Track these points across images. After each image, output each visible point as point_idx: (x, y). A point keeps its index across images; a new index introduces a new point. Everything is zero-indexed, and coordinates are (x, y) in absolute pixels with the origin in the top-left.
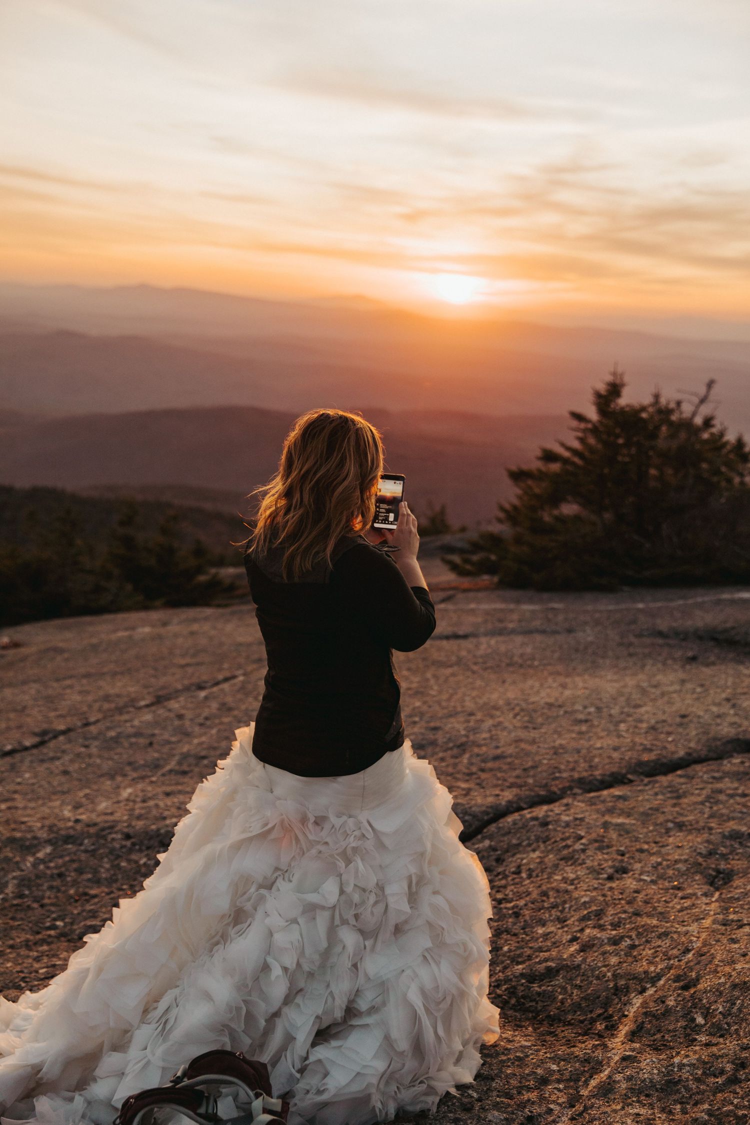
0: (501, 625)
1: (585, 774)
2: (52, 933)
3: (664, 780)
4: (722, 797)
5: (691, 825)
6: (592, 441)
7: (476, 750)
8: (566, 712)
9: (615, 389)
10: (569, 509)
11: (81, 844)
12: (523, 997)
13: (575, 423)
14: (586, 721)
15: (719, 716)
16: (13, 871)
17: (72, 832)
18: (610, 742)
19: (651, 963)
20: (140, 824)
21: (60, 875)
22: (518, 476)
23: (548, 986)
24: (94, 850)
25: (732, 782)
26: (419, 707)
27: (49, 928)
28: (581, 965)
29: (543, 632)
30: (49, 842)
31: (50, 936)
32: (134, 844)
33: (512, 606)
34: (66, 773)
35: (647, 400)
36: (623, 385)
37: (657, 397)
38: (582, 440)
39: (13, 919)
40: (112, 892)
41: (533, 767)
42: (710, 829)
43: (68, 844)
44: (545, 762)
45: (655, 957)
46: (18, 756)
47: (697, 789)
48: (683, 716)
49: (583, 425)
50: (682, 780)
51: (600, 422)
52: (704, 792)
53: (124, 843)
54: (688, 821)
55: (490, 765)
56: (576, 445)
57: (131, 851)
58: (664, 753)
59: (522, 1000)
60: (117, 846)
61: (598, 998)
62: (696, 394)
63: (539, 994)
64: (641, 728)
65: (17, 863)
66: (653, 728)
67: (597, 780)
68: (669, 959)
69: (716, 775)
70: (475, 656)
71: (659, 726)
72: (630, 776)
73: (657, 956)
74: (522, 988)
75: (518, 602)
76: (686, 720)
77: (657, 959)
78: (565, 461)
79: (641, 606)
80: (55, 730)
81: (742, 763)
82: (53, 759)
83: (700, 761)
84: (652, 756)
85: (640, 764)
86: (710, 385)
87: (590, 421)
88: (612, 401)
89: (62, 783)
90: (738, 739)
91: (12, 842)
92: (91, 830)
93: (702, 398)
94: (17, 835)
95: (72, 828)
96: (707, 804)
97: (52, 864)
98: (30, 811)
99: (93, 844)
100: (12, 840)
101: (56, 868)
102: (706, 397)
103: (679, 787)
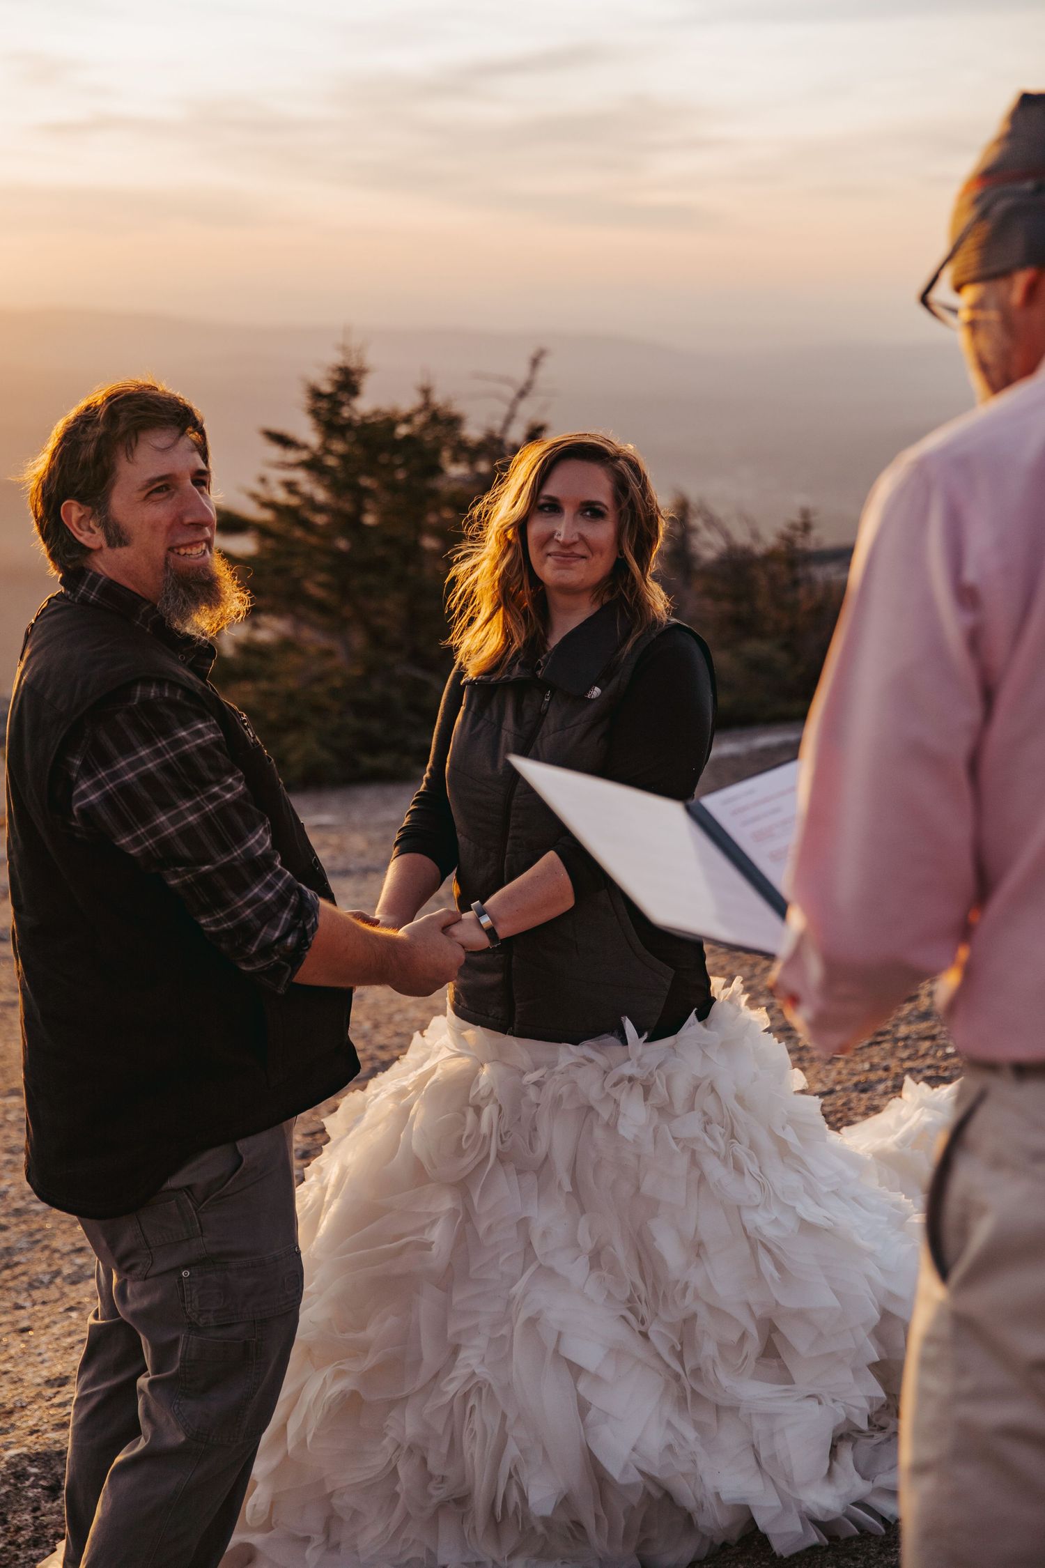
9: (348, 381)
13: (275, 452)
35: (407, 402)
36: (362, 372)
37: (426, 392)
38: (290, 487)
49: (292, 456)
51: (322, 446)
62: (507, 380)
86: (535, 362)
87: (305, 447)
88: (341, 404)
93: (523, 387)
102: (529, 384)
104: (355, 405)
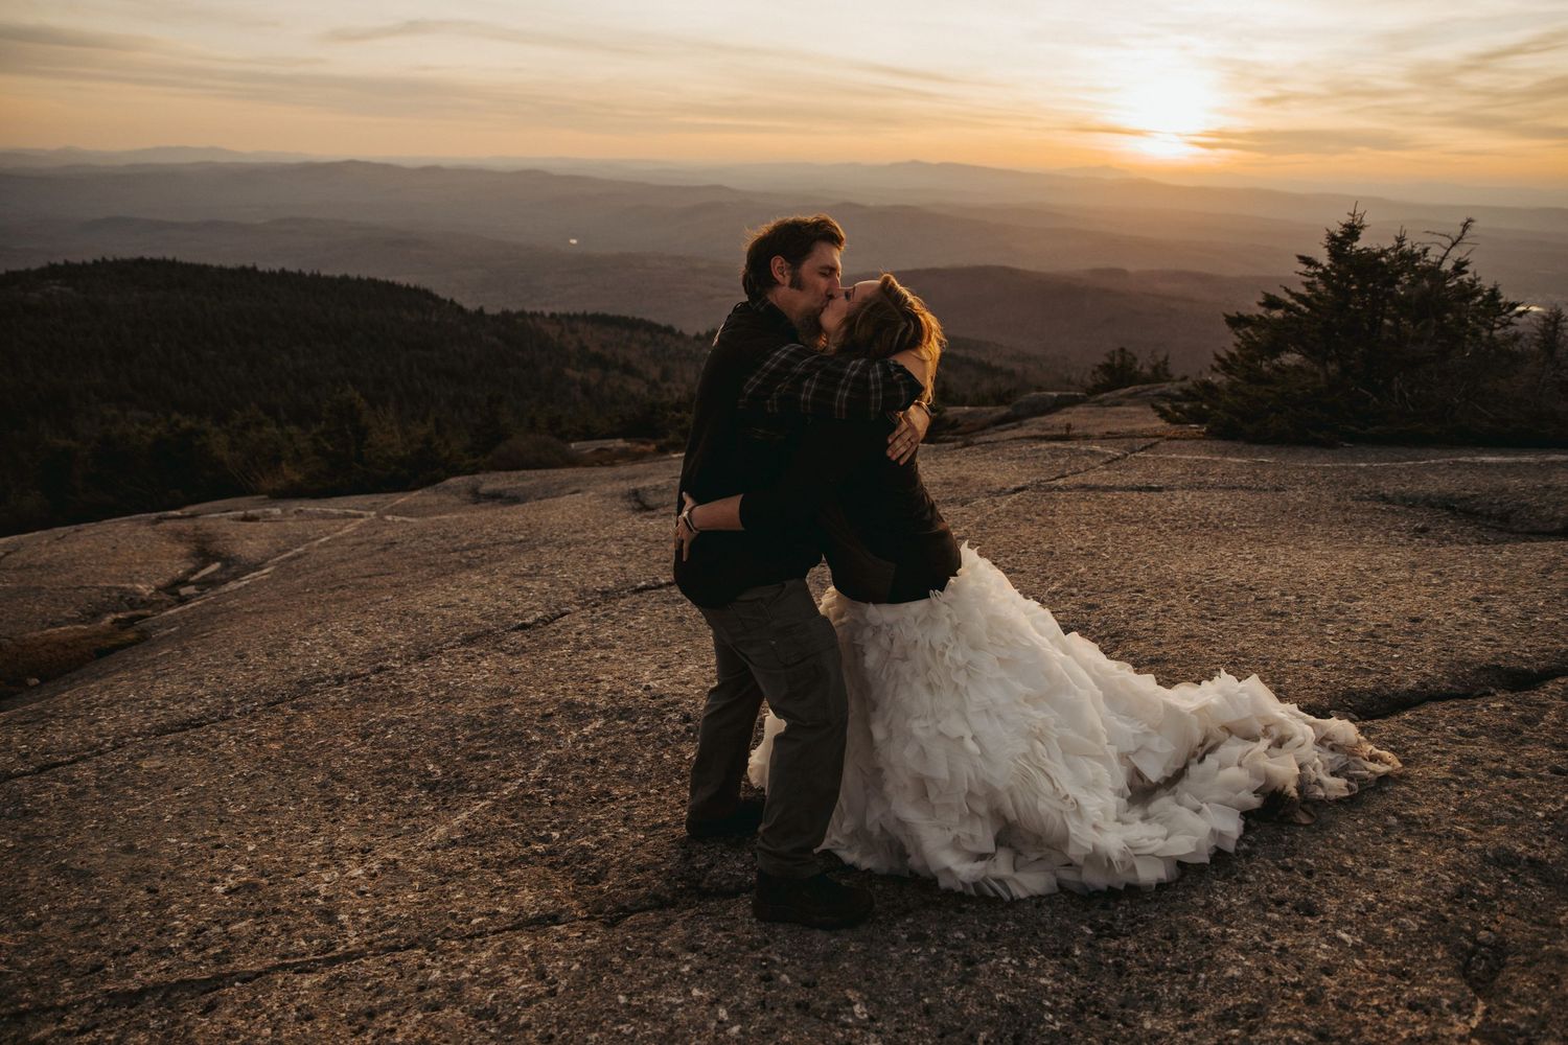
0: (1201, 479)
2: (540, 848)
3: (1385, 727)
4: (1477, 773)
5: (1427, 825)
6: (1321, 287)
7: (1131, 646)
8: (1257, 599)
9: (1352, 231)
10: (1291, 359)
11: (634, 722)
13: (1303, 268)
14: (1282, 615)
15: (1466, 625)
16: (550, 748)
17: (632, 703)
18: (1310, 653)
21: (594, 761)
22: (1236, 322)
24: (646, 732)
25: (1492, 746)
26: (1082, 574)
27: (542, 840)
29: (1249, 488)
30: (605, 713)
31: (535, 853)
32: (688, 730)
33: (1217, 459)
34: (681, 619)
35: (1389, 243)
36: (1361, 228)
37: (1400, 240)
38: (1308, 285)
39: (514, 817)
40: (634, 797)
42: (1461, 838)
43: (622, 719)
46: (645, 594)
47: (1436, 752)
48: (1415, 620)
49: (1311, 270)
50: (1414, 733)
51: (1330, 266)
52: (1448, 759)
54: (1422, 816)
56: (1303, 290)
57: (682, 739)
58: (1386, 679)
60: (670, 730)
62: (1448, 235)
64: (1354, 633)
65: (559, 737)
66: (1371, 635)
69: (1466, 727)
70: (1165, 513)
71: (1380, 632)
75: (1225, 454)
76: (1418, 626)
78: (1289, 308)
79: (1363, 465)
81: (1506, 709)
83: (1439, 697)
84: (1368, 684)
85: (1350, 694)
87: (1320, 266)
88: (1347, 244)
89: (669, 633)
90: (1499, 666)
91: (569, 708)
92: (654, 704)
93: (1455, 240)
94: (579, 698)
95: (635, 699)
96: (1454, 785)
97: (592, 745)
98: (615, 667)
99: (646, 724)
100: (570, 705)
101: (595, 750)
102: (1460, 238)
103: (1409, 744)
104: (1354, 244)
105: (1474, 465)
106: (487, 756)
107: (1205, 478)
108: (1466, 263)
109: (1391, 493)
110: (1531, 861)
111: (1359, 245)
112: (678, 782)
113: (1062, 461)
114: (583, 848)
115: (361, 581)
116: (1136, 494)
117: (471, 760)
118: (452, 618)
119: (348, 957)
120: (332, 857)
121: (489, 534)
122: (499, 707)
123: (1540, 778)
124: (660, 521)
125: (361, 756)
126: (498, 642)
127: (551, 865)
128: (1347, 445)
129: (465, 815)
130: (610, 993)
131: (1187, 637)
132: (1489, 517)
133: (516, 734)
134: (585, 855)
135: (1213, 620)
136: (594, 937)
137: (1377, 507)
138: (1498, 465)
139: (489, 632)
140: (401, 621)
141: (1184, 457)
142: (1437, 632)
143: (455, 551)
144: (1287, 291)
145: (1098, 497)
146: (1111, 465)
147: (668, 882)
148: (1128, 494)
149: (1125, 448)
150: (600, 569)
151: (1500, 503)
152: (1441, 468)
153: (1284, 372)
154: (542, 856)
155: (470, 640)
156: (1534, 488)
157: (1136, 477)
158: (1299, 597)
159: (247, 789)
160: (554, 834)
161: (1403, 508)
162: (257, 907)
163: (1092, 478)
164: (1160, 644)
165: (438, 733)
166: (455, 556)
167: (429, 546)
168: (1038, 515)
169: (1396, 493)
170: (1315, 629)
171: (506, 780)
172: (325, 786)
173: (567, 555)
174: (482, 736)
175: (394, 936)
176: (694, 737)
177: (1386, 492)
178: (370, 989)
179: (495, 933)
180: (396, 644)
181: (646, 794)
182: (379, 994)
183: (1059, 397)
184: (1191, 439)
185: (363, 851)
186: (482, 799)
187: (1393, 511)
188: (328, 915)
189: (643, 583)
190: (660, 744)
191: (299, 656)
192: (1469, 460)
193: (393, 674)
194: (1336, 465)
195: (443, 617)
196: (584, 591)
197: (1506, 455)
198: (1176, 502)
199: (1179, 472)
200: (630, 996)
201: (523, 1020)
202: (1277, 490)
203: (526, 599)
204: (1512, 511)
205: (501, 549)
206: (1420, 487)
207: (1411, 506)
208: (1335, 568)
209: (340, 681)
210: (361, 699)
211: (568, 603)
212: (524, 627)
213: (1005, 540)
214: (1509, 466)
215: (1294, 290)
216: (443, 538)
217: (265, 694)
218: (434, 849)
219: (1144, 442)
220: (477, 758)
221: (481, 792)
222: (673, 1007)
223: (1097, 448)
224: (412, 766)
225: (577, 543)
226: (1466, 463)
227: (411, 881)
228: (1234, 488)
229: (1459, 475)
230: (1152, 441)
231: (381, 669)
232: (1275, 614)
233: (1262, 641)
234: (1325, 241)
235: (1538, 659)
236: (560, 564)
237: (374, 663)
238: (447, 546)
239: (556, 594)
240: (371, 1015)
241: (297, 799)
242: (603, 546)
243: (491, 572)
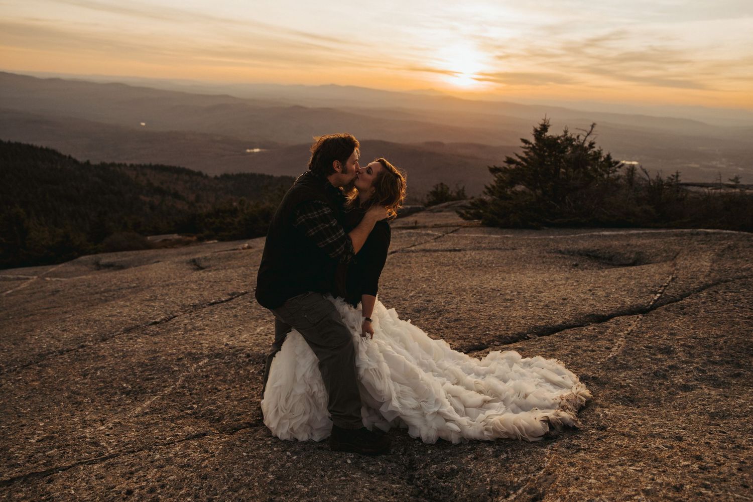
0: (479, 245)
1: (503, 333)
2: (189, 412)
3: (547, 339)
4: (580, 352)
6: (532, 154)
7: (446, 315)
8: (501, 294)
9: (545, 128)
10: (520, 188)
11: (223, 359)
12: (433, 489)
13: (523, 144)
14: (511, 300)
15: (584, 300)
16: (184, 372)
17: (221, 351)
18: (521, 313)
19: (516, 475)
20: (256, 349)
21: (207, 376)
22: (494, 170)
23: (450, 483)
24: (229, 363)
25: (586, 342)
26: (424, 288)
27: (189, 409)
28: (472, 469)
29: (500, 249)
30: (208, 356)
31: (187, 414)
32: (250, 361)
33: (486, 236)
34: (236, 316)
35: (561, 133)
36: (549, 126)
37: (566, 132)
38: (526, 153)
39: (173, 401)
40: (229, 389)
41: (475, 327)
43: (217, 358)
44: (483, 324)
45: (519, 470)
46: (216, 306)
47: (566, 345)
48: (564, 299)
49: (527, 146)
50: (558, 339)
51: (536, 144)
52: (570, 348)
53: (245, 359)
55: (452, 324)
56: (524, 155)
57: (247, 364)
58: (550, 322)
59: (431, 491)
60: (241, 361)
61: (479, 496)
62: (586, 130)
63: (443, 488)
64: (539, 305)
65: (188, 367)
66: (547, 306)
67: (509, 336)
68: (528, 473)
69: (578, 336)
70: (462, 261)
71: (550, 304)
72: (528, 335)
73: (521, 470)
74: (433, 482)
75: (490, 233)
76: (566, 301)
77: (520, 472)
78: (518, 163)
79: (552, 237)
80: (239, 293)
81: (594, 329)
82: (232, 308)
83: (570, 327)
84: (543, 323)
85: (535, 327)
86: (593, 126)
87: (531, 143)
88: (543, 133)
89: (231, 322)
90: (594, 314)
91: (190, 355)
92: (231, 351)
93: (589, 132)
94: (194, 351)
95: (222, 349)
96: (570, 356)
97: (205, 370)
98: (208, 337)
99: (229, 359)
100: (190, 354)
101: (206, 372)
102: (591, 132)
103: (556, 343)
104: (546, 134)
105: (599, 236)
106: (153, 378)
107: (481, 245)
108: (594, 143)
109: (563, 250)
110: (593, 377)
111: (548, 134)
112: (249, 382)
113: (413, 239)
114: (210, 410)
115: (44, 311)
116: (448, 253)
117: (145, 381)
118: (116, 321)
119: (111, 456)
120: (85, 424)
121: (115, 284)
122: (154, 357)
123: (601, 351)
124: (214, 273)
125: (86, 384)
126: (143, 331)
127: (196, 418)
128: (545, 228)
129: (148, 402)
130: (238, 453)
131: (470, 310)
132: (604, 259)
133: (166, 368)
134: (211, 412)
135: (482, 303)
136: (225, 438)
137: (558, 256)
138: (609, 236)
139: (138, 326)
140: (87, 324)
141: (471, 235)
142: (573, 303)
143: (97, 293)
144: (517, 155)
145: (431, 255)
146: (436, 240)
147: (252, 417)
148: (445, 253)
149: (443, 232)
150: (189, 295)
151: (609, 252)
152: (586, 237)
153: (517, 194)
154: (191, 415)
155: (128, 331)
156: (623, 246)
157: (449, 245)
158: (518, 293)
159: (28, 403)
160: (194, 406)
161: (568, 256)
162: (57, 444)
163: (428, 246)
164: (458, 314)
165: (124, 371)
166: (98, 296)
167: (80, 291)
168: (403, 263)
169: (565, 249)
170: (524, 305)
171: (165, 387)
172: (70, 398)
173: (169, 290)
174: (148, 370)
175: (131, 447)
176: (253, 363)
177: (561, 249)
178: (127, 465)
179: (178, 442)
180: (88, 335)
181: (234, 387)
182: (132, 466)
183: (411, 208)
184: (475, 227)
185: (101, 421)
186: (155, 395)
187: (564, 258)
188: (96, 444)
189: (214, 301)
190: (236, 367)
191: (33, 343)
192: (597, 234)
193: (91, 348)
194: (540, 237)
195: (111, 321)
196: (184, 305)
197: (613, 231)
198: (467, 256)
199: (469, 242)
200: (248, 453)
201: (203, 465)
202: (513, 249)
203: (153, 311)
204: (613, 256)
205: (124, 292)
206: (576, 246)
207: (572, 255)
208: (535, 281)
209: (62, 353)
210: (76, 360)
211: (177, 311)
212: (155, 323)
213: (388, 275)
214: (614, 236)
215: (520, 155)
216: (88, 287)
217: (20, 361)
218: (136, 417)
219: (452, 229)
220: (148, 379)
221: (154, 393)
222: (267, 454)
223: (430, 232)
224: (115, 385)
225: (172, 284)
226: (596, 235)
227: (131, 428)
228: (494, 249)
229: (593, 241)
230: (456, 228)
231: (83, 347)
232: (508, 300)
233: (502, 310)
234: (533, 132)
235: (608, 311)
236: (167, 294)
237: (79, 343)
238: (92, 291)
239: (169, 307)
240: (132, 473)
241: (58, 404)
242: (187, 285)
243: (129, 300)
